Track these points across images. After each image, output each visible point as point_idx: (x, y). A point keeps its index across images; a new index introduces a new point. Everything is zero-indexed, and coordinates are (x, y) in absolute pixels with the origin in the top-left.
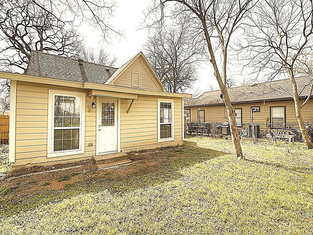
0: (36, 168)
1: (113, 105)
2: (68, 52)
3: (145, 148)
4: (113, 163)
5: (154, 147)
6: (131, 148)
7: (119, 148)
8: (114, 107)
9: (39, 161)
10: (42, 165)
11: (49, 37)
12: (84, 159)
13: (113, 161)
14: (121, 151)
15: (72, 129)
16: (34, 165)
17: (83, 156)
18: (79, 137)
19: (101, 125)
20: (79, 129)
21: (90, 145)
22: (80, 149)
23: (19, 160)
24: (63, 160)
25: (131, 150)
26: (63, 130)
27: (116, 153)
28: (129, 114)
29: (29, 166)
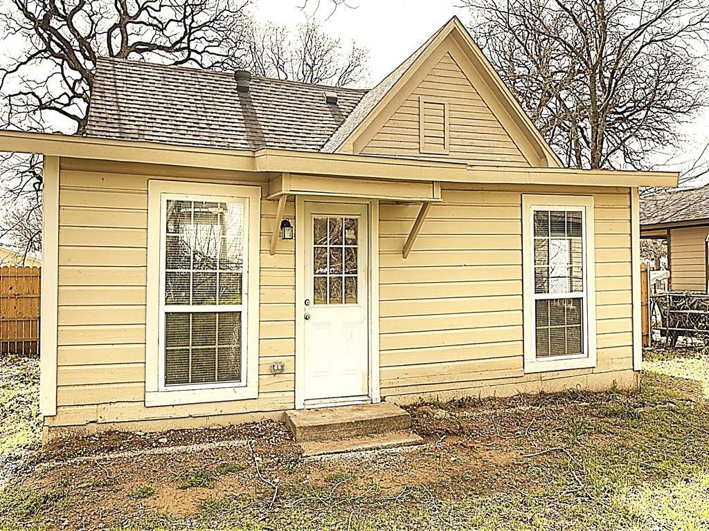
0: (114, 439)
1: (353, 225)
2: (204, 51)
3: (473, 393)
4: (356, 441)
5: (508, 391)
6: (420, 389)
7: (375, 385)
8: (356, 233)
9: (123, 415)
10: (131, 428)
11: (146, 9)
12: (258, 418)
13: (353, 433)
14: (383, 399)
15: (219, 313)
16: (108, 427)
17: (252, 406)
18: (240, 340)
19: (312, 302)
20: (240, 313)
21: (277, 371)
22: (243, 383)
23: (67, 408)
24: (191, 416)
25: (421, 395)
26: (191, 315)
27: (364, 402)
28: (412, 258)
29: (93, 429)
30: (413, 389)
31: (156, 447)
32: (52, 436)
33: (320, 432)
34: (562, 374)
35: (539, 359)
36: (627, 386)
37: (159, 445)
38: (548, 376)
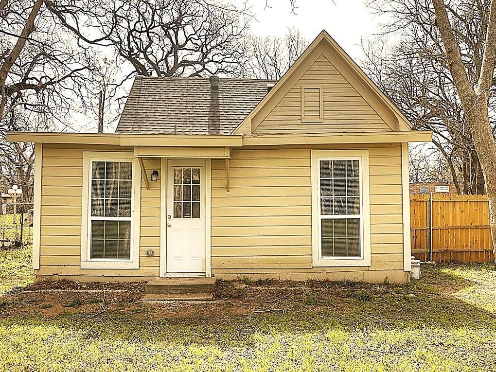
0: (66, 283)
3: (275, 277)
4: (178, 296)
6: (238, 272)
7: (208, 267)
9: (68, 272)
10: (74, 279)
11: (190, 39)
12: (139, 280)
13: (178, 291)
14: (213, 276)
15: (120, 221)
16: (63, 278)
17: (136, 273)
18: (130, 236)
19: (172, 216)
20: (130, 221)
21: (150, 255)
22: (131, 260)
23: (45, 266)
24: (103, 276)
25: (238, 275)
26: (105, 222)
27: (201, 277)
28: (232, 192)
29: (56, 278)
30: (234, 271)
31: (80, 289)
32: (38, 280)
33: (159, 289)
34: (342, 269)
35: (324, 258)
36: (398, 281)
37: (82, 288)
38: (331, 270)
